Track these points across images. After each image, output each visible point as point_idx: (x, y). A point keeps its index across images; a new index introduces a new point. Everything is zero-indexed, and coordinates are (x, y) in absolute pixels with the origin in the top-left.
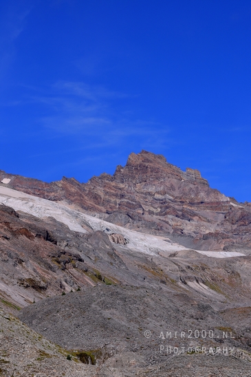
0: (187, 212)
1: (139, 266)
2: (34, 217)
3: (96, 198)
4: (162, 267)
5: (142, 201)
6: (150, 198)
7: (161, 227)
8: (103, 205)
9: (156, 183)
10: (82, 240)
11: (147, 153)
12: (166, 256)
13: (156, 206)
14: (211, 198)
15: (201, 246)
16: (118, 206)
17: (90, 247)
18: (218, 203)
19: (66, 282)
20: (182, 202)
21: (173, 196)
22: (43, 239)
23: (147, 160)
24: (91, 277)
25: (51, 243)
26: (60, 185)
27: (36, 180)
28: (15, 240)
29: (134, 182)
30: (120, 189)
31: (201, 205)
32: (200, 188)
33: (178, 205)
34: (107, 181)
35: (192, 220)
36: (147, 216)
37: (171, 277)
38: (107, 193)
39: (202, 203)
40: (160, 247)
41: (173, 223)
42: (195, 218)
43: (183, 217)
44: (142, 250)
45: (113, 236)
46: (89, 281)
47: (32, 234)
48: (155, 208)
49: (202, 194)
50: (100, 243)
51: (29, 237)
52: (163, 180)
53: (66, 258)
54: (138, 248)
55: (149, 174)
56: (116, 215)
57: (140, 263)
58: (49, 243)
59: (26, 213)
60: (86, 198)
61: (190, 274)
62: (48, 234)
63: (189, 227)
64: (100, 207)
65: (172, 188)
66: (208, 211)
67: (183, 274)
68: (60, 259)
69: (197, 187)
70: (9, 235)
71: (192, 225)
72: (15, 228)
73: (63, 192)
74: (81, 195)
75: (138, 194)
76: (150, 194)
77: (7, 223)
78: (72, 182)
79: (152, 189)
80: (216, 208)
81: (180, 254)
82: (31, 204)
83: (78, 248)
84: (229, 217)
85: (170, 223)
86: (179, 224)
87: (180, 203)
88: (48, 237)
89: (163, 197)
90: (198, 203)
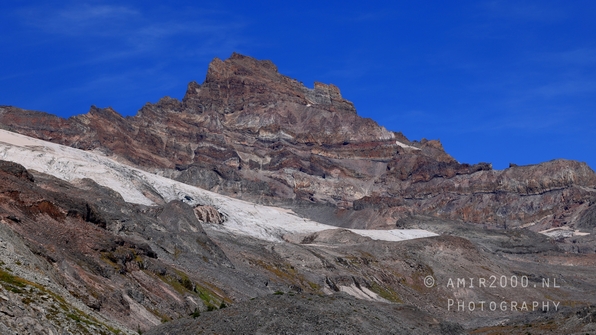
0: (318, 161)
1: (251, 261)
2: (58, 180)
3: (153, 142)
4: (292, 261)
5: (236, 144)
6: (251, 140)
7: (275, 190)
8: (167, 154)
9: (262, 110)
10: (147, 217)
11: (242, 57)
12: (298, 242)
13: (263, 153)
14: (362, 135)
15: (351, 221)
16: (193, 156)
17: (163, 230)
18: (375, 143)
19: (130, 295)
20: (309, 144)
21: (292, 134)
22: (81, 219)
23: (243, 70)
24: (172, 284)
25: (96, 226)
26: (87, 122)
27: (45, 114)
28: (31, 223)
29: (221, 111)
30: (196, 125)
31: (343, 148)
32: (340, 118)
33: (303, 149)
34: (173, 112)
35: (329, 175)
36: (246, 172)
37: (310, 280)
38: (172, 133)
39: (345, 144)
40: (284, 227)
41: (295, 183)
42: (335, 172)
43: (312, 170)
44: (253, 233)
45: (199, 209)
46: (170, 292)
47: (61, 210)
48: (260, 156)
49: (345, 129)
50: (180, 222)
51: (56, 216)
52: (272, 106)
53: (127, 251)
54: (245, 229)
55: (247, 96)
56: (194, 173)
57: (253, 256)
58: (92, 226)
59: (43, 174)
60: (135, 142)
61: (343, 272)
62: (89, 209)
63: (323, 189)
64: (161, 159)
65: (291, 119)
66: (356, 158)
67: (330, 273)
68: (115, 254)
69: (336, 116)
70: (19, 215)
71: (329, 185)
72: (28, 202)
73: (93, 134)
74: (125, 138)
75: (229, 133)
76: (250, 131)
77: (13, 194)
78: (108, 116)
79: (253, 123)
80: (370, 153)
81: (322, 237)
82: (48, 156)
83: (142, 233)
84: (396, 167)
85: (289, 182)
86: (305, 183)
87: (305, 146)
88: (90, 216)
89: (275, 137)
90: (339, 145)
